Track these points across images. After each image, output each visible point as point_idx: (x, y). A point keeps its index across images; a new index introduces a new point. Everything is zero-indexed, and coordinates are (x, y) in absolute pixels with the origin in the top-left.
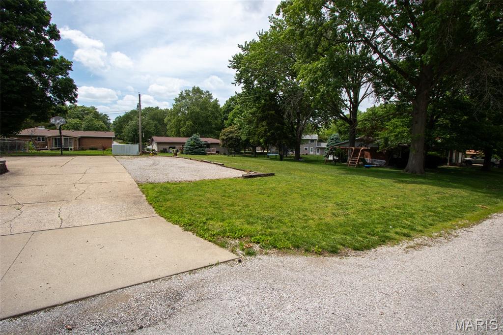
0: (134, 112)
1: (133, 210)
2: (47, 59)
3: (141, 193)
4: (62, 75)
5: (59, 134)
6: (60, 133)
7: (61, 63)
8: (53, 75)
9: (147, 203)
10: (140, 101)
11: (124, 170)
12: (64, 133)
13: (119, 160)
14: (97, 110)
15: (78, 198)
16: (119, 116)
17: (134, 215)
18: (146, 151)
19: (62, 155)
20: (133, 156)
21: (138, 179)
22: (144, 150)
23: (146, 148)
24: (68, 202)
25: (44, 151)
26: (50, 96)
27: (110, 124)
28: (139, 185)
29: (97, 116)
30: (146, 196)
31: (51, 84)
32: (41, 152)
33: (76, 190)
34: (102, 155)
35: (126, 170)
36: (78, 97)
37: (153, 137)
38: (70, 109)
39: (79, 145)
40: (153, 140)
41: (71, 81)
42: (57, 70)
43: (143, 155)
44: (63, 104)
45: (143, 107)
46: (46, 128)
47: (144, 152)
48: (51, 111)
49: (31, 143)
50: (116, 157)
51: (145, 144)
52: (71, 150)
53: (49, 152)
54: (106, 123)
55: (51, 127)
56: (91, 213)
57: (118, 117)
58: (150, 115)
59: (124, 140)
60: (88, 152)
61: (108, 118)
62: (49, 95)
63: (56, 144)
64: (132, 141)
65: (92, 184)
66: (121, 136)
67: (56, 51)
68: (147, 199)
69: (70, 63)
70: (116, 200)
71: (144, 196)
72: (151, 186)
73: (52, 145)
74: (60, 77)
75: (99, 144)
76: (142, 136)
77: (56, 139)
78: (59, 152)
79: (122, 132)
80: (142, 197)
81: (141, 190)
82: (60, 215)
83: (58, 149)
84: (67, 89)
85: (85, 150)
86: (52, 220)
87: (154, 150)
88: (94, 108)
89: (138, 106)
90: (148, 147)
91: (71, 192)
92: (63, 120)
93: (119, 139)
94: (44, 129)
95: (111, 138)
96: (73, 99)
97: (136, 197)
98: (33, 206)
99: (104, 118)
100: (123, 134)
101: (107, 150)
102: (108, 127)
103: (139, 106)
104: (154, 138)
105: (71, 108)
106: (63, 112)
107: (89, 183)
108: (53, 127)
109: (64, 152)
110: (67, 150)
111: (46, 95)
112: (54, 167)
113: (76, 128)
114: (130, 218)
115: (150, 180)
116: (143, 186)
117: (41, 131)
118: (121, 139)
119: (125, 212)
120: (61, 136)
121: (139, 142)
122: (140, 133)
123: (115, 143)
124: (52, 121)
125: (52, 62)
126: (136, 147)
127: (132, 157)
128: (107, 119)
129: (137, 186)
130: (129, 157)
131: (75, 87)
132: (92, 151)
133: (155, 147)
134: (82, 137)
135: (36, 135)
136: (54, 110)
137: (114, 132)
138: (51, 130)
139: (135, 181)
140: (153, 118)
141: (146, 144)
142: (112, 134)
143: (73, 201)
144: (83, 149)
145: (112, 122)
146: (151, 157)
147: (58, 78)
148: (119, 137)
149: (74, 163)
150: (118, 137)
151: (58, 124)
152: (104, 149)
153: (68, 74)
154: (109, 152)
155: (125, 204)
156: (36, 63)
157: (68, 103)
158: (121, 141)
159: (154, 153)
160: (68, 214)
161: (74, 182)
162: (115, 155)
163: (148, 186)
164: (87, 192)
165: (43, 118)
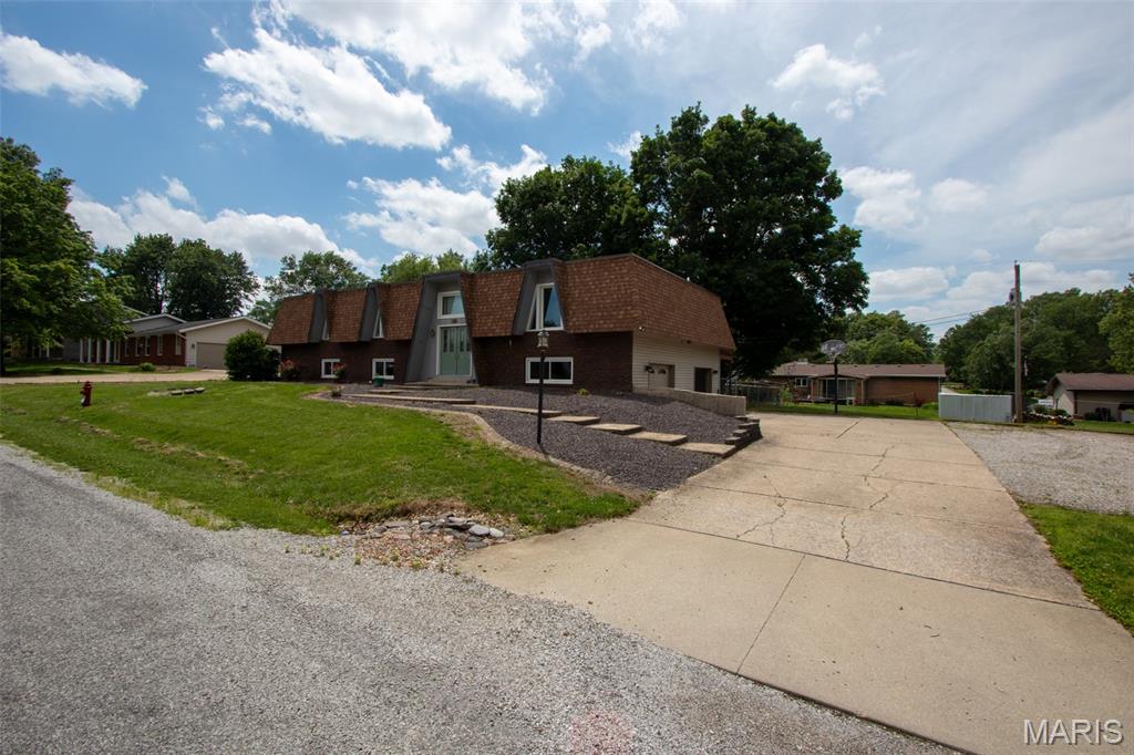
0: (997, 313)
1: (1009, 570)
2: (820, 236)
3: (1031, 531)
4: (840, 259)
5: (833, 373)
6: (836, 370)
7: (841, 238)
8: (826, 263)
9: (1054, 561)
10: (1018, 282)
11: (975, 460)
12: (844, 369)
13: (960, 432)
14: (904, 319)
15: (874, 507)
16: (954, 326)
17: (1016, 584)
18: (1034, 412)
19: (836, 413)
20: (997, 424)
21: (1018, 489)
22: (1028, 411)
23: (1032, 406)
24: (856, 511)
25: (805, 405)
26: (821, 303)
27: (933, 345)
28: (1024, 506)
29: (903, 329)
30: (1050, 542)
31: (824, 281)
32: (800, 405)
33: (869, 489)
34: (917, 418)
35: (982, 459)
36: (869, 295)
37: (1058, 375)
38: (852, 321)
39: (867, 394)
40: (1056, 383)
41: (858, 266)
42: (836, 251)
43: (1027, 425)
44: (843, 314)
45: (1025, 297)
46: (809, 361)
47: (1026, 417)
48: (822, 330)
49: (788, 389)
50: (951, 424)
51: (1028, 393)
52: (851, 403)
53: (812, 405)
54: (924, 345)
55: (819, 359)
56: (905, 548)
57: (952, 329)
58: (1047, 314)
59: (965, 383)
60: (883, 409)
61: (929, 333)
62: (819, 300)
63: (824, 391)
64: (990, 387)
65: (901, 481)
66: (959, 374)
67: (833, 219)
68: (1052, 551)
69: (858, 234)
70: (959, 532)
71: (1042, 539)
72: (1064, 516)
73: (817, 393)
74: (839, 263)
75: (908, 392)
76: (1023, 373)
77: (824, 381)
78: (831, 407)
79: (962, 364)
80: (1034, 539)
81: (1028, 521)
82: (845, 534)
83: (828, 402)
84: (850, 284)
85: (878, 405)
86: (831, 541)
87: (1062, 412)
88: (897, 315)
89: (1012, 297)
90: (1041, 402)
91: (861, 491)
92: (842, 345)
93: (953, 380)
94: (806, 363)
95: (936, 379)
96: (859, 302)
97: (1017, 536)
98: (799, 505)
99: (919, 333)
100: (965, 368)
101: (926, 408)
102: (929, 352)
103: (1015, 295)
104: (1061, 376)
105: (853, 318)
106: (838, 331)
107: (894, 479)
108: (819, 360)
109: (840, 408)
110: (844, 403)
111: (814, 300)
112: (827, 438)
113: (860, 359)
114: (1002, 587)
115: (1059, 498)
116: (1036, 512)
117: (802, 367)
118: (961, 381)
119: (987, 568)
120: (836, 375)
121: (1013, 391)
122: (1016, 365)
123: (944, 392)
124: (824, 348)
125: (828, 241)
126: (1004, 402)
127: (994, 428)
128: (925, 335)
129: (1016, 507)
130: (986, 427)
131: (865, 278)
132: (892, 408)
133: (1065, 403)
134: (872, 378)
135: (794, 374)
136: (827, 327)
137: (943, 365)
138: (818, 366)
139: (1008, 490)
140: (1058, 322)
141: (1032, 395)
142: (938, 370)
143: (866, 512)
144: (873, 403)
145: (936, 341)
146: (1054, 433)
147: (835, 267)
148: (957, 377)
149: (862, 432)
150: (952, 375)
151: (834, 353)
152: (919, 404)
153: (852, 255)
154: (929, 412)
155: (986, 548)
156: (803, 250)
157: (849, 311)
158: (958, 385)
159: (1062, 421)
160: (859, 537)
161: (865, 473)
162: (946, 421)
163: (1052, 515)
164: (891, 498)
165: (807, 345)
